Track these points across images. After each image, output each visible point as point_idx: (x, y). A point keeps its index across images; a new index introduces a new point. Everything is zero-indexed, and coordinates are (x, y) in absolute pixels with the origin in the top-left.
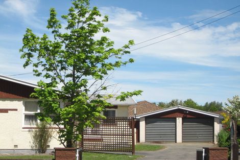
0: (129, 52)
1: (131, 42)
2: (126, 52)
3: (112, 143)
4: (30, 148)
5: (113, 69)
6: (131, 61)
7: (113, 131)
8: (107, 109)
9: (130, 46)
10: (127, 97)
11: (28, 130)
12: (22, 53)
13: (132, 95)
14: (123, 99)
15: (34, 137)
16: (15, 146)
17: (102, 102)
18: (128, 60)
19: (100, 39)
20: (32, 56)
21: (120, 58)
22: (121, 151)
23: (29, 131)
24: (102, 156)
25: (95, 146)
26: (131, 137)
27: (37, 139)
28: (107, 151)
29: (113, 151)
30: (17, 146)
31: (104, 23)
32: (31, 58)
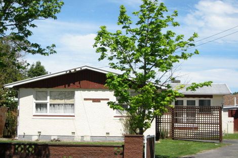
0: (194, 45)
1: (195, 35)
2: (191, 45)
3: (201, 131)
4: (121, 135)
5: (178, 61)
6: (197, 52)
7: (202, 120)
8: (177, 99)
9: (194, 39)
10: (197, 87)
11: (119, 118)
12: (96, 48)
13: (202, 85)
14: (193, 89)
15: (125, 125)
16: (107, 133)
17: (171, 91)
18: (193, 52)
19: (166, 33)
20: (106, 51)
21: (185, 50)
22: (209, 139)
23: (120, 120)
24: (189, 143)
25: (186, 134)
26: (218, 125)
27: (127, 127)
28: (196, 139)
29: (202, 139)
30: (109, 133)
31: (173, 17)
32: (104, 52)
